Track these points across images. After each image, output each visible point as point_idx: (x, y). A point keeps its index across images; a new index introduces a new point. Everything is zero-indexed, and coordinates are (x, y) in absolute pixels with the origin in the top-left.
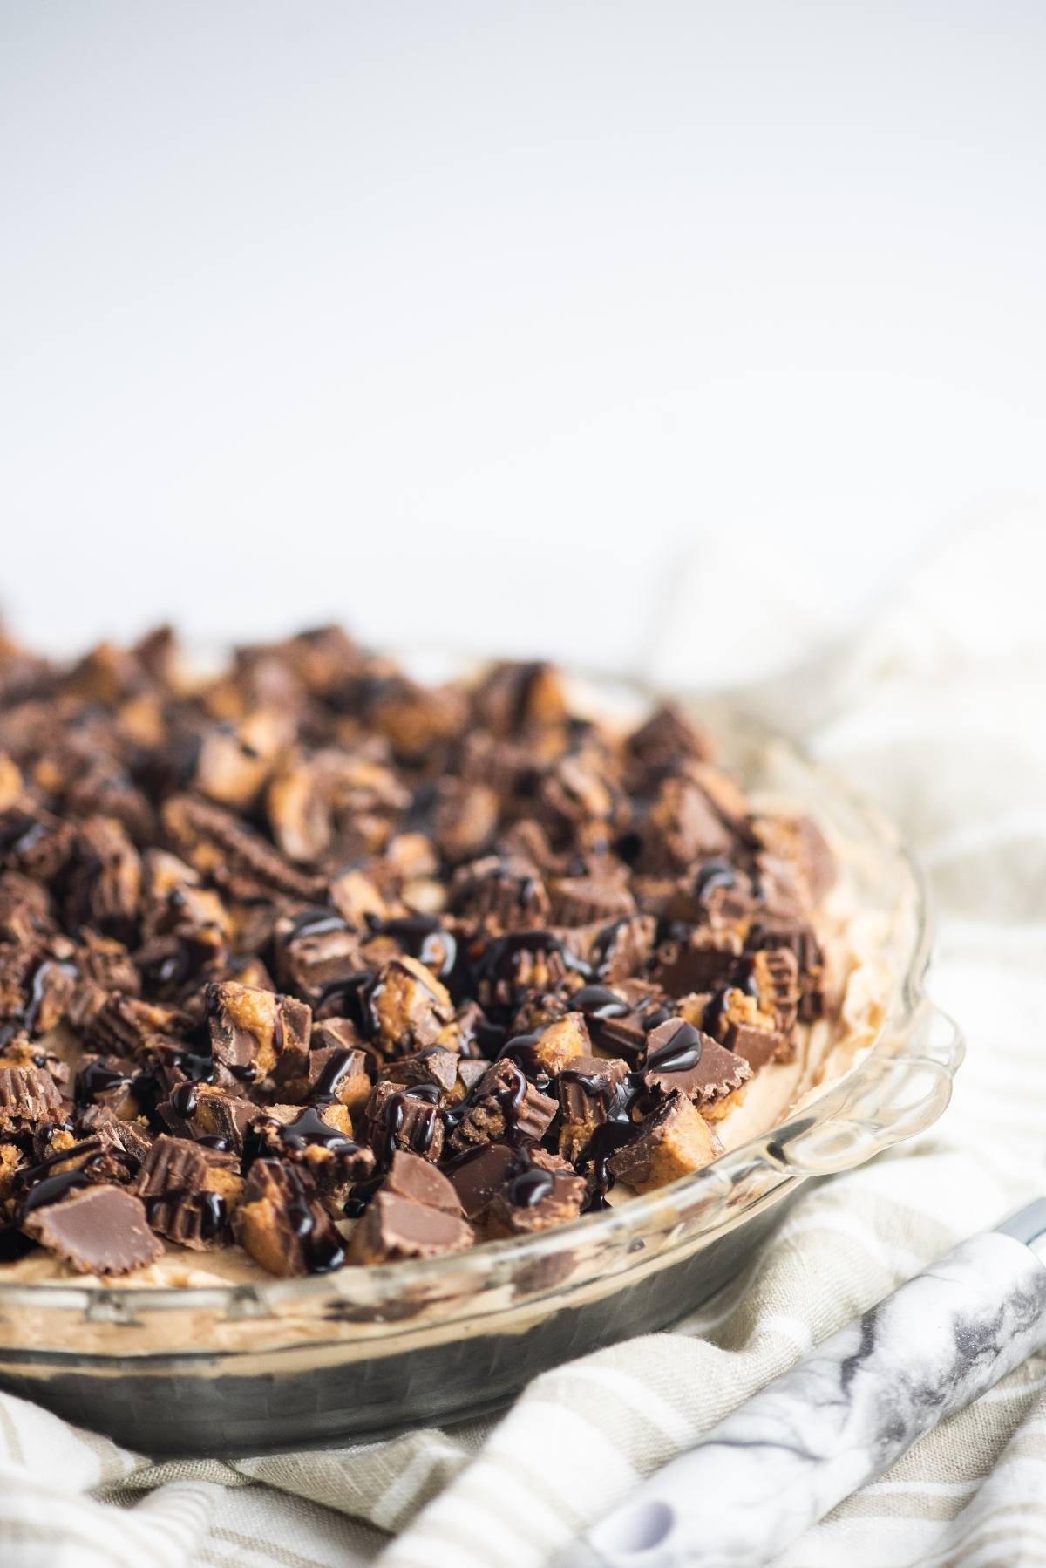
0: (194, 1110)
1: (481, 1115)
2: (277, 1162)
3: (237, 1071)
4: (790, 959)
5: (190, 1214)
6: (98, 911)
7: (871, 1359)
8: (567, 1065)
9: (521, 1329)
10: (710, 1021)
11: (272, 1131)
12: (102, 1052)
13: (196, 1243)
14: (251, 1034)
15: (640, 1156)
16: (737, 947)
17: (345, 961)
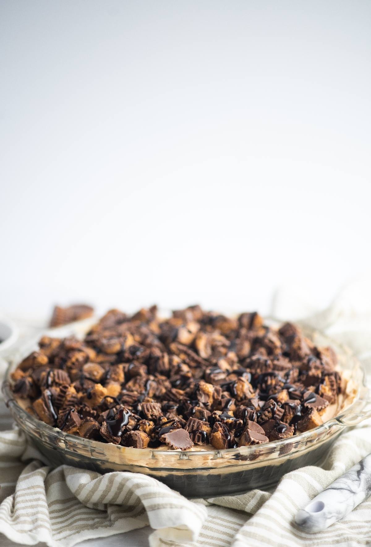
0: (195, 413)
1: (266, 413)
2: (220, 423)
3: (204, 404)
4: (333, 378)
5: (199, 436)
6: (159, 369)
7: (363, 471)
8: (285, 401)
9: (278, 464)
10: (317, 391)
11: (217, 416)
12: (169, 401)
13: (200, 443)
14: (207, 395)
15: (305, 423)
16: (320, 375)
17: (225, 379)
